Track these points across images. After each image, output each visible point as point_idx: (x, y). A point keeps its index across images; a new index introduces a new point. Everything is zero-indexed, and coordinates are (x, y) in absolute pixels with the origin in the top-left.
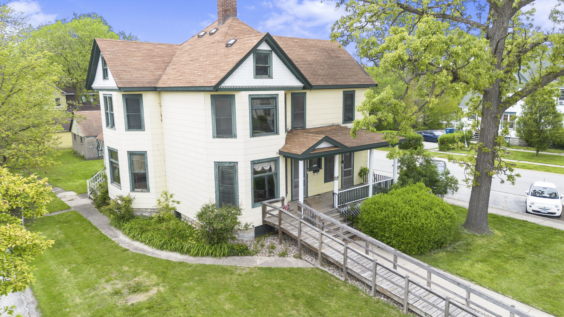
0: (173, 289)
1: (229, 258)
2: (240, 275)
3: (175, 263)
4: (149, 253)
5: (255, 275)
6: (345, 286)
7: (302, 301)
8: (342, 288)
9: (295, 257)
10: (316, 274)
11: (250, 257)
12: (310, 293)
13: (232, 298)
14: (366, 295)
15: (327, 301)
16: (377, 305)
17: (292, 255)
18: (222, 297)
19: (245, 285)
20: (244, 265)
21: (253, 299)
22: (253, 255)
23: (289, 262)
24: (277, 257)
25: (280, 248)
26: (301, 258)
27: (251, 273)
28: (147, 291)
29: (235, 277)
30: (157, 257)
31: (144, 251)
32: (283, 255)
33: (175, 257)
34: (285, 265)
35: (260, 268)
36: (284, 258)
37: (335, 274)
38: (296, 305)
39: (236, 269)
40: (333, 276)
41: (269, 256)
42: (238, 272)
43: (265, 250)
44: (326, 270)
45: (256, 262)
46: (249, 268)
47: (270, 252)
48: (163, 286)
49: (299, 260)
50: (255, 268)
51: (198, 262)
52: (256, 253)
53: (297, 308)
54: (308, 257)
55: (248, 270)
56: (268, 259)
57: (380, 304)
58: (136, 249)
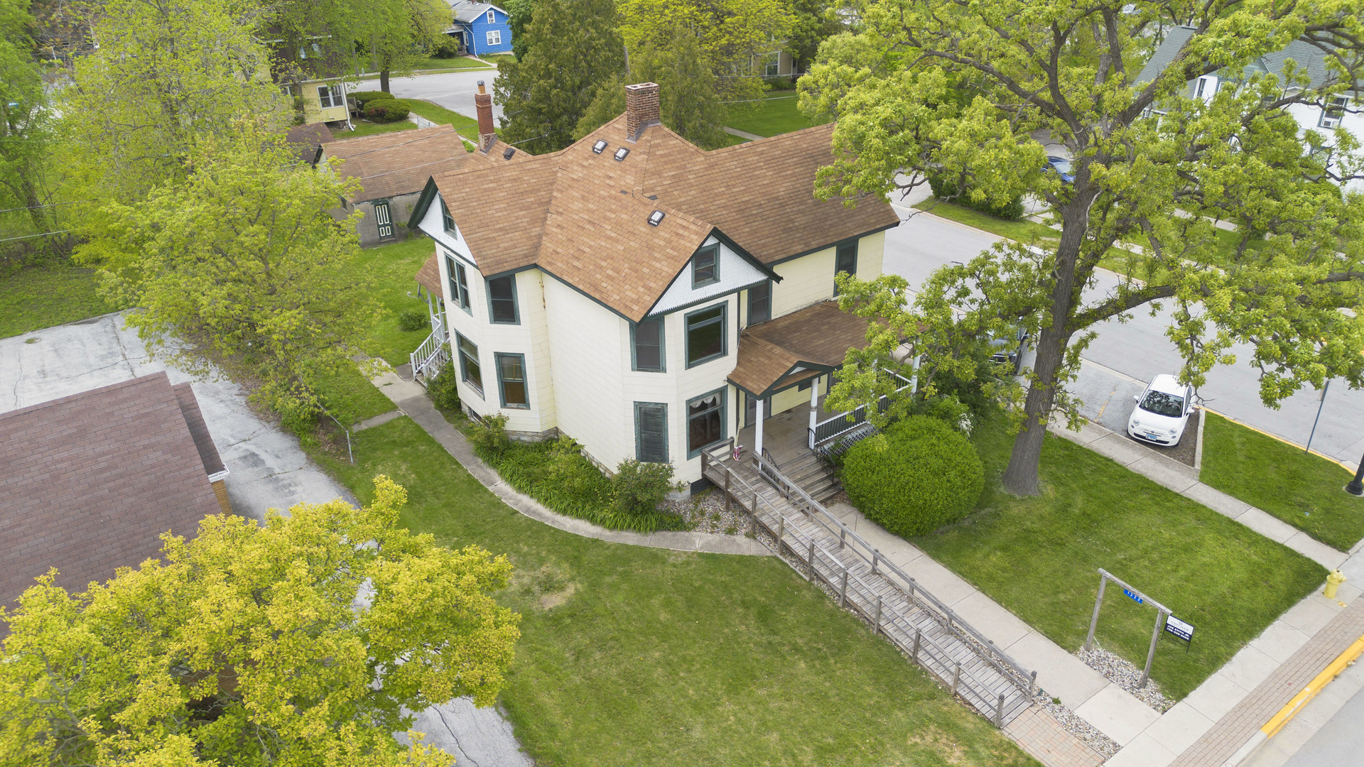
0: (593, 586)
1: (659, 535)
2: (674, 566)
3: (587, 540)
4: (548, 519)
5: (694, 566)
6: (809, 589)
7: (754, 611)
8: (804, 592)
9: (747, 535)
10: (773, 569)
11: (687, 534)
12: (763, 599)
13: (667, 604)
14: (834, 604)
15: (784, 613)
16: (843, 621)
17: (743, 531)
18: (656, 602)
19: (682, 583)
20: (678, 548)
21: (693, 606)
22: (690, 530)
23: (739, 545)
24: (723, 535)
25: (727, 518)
26: (755, 538)
27: (688, 563)
28: (562, 589)
29: (668, 569)
30: (561, 528)
31: (539, 515)
32: (731, 531)
33: (584, 528)
34: (732, 551)
35: (701, 555)
36: (732, 537)
37: (797, 570)
38: (745, 616)
39: (668, 554)
40: (795, 572)
41: (712, 533)
42: (672, 560)
43: (706, 521)
44: (787, 561)
45: (694, 542)
46: (685, 553)
47: (714, 526)
48: (581, 583)
49: (753, 543)
50: (693, 553)
51: (617, 541)
52: (694, 526)
53: (747, 622)
54: (764, 539)
55: (684, 558)
56: (709, 537)
57: (849, 619)
58: (528, 510)
